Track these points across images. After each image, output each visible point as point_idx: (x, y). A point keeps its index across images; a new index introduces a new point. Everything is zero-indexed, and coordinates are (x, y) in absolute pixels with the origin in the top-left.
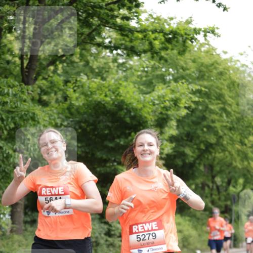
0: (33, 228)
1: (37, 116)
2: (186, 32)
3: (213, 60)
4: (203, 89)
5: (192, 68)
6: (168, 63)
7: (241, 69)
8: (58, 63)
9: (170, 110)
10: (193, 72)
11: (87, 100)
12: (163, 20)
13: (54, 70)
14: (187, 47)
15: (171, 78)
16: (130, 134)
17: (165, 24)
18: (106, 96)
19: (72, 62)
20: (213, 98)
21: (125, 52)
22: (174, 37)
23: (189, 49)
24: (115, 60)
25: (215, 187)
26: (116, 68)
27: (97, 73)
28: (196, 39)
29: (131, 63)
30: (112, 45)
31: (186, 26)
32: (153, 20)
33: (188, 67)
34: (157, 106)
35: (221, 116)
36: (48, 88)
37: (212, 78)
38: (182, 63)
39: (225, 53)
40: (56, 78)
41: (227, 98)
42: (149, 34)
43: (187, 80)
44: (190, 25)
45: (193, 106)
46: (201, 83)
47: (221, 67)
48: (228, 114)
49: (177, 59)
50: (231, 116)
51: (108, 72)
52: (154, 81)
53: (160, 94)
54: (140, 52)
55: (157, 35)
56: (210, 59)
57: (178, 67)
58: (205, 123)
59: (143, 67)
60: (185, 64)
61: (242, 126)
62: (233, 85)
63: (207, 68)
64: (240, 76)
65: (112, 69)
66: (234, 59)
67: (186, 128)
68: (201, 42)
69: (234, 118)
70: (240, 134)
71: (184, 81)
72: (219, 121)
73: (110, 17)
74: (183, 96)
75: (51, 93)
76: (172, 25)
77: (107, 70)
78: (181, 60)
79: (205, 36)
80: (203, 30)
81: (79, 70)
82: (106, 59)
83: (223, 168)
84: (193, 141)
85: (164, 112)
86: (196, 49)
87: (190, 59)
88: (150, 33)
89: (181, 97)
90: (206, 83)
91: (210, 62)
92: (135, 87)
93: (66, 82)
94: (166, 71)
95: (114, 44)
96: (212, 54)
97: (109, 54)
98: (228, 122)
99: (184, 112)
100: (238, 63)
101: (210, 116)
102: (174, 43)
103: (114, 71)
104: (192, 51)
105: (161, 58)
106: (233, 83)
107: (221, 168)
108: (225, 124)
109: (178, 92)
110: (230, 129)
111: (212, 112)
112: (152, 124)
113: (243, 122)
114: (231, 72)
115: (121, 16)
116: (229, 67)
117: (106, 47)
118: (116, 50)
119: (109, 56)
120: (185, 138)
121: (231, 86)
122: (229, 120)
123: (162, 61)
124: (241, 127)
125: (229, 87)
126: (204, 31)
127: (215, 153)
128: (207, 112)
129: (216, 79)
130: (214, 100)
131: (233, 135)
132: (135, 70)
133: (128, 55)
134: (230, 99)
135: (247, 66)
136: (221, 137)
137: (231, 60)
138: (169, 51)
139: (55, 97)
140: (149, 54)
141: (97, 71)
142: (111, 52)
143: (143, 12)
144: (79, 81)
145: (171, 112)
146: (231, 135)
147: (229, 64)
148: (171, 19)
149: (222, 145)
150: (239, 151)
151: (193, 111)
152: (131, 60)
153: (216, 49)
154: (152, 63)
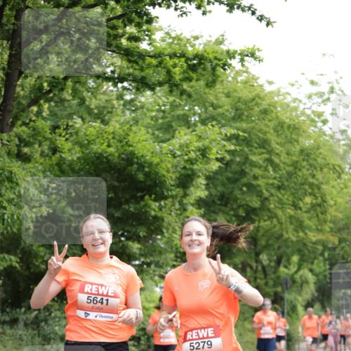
0: (13, 330)
1: (15, 175)
2: (216, 55)
3: (254, 94)
4: (241, 134)
5: (226, 105)
6: (193, 99)
7: (292, 105)
8: (42, 101)
9: (195, 163)
10: (228, 111)
11: (83, 153)
12: (185, 40)
13: (37, 112)
14: (218, 76)
15: (197, 119)
16: (142, 198)
17: (188, 45)
18: (109, 146)
19: (62, 101)
20: (255, 145)
21: (133, 85)
22: (200, 63)
23: (220, 79)
24: (120, 97)
25: (260, 268)
26: (121, 107)
27: (96, 114)
28: (230, 65)
29: (143, 99)
30: (116, 75)
31: (216, 48)
32: (171, 40)
33: (220, 104)
34: (178, 159)
35: (266, 170)
36: (29, 137)
37: (253, 118)
38: (212, 98)
39: (270, 83)
40: (40, 124)
41: (274, 145)
42: (165, 59)
43: (219, 122)
44: (222, 46)
45: (228, 157)
46: (238, 125)
47: (264, 103)
48: (276, 167)
49: (205, 93)
50: (280, 170)
51: (111, 112)
52: (173, 124)
53: (182, 141)
54: (154, 84)
55: (176, 61)
56: (250, 92)
57: (207, 104)
58: (245, 180)
59: (159, 105)
60: (216, 100)
61: (295, 183)
62: (282, 127)
63: (246, 104)
64: (291, 115)
65: (117, 108)
66: (283, 91)
67: (220, 188)
68: (237, 69)
69: (284, 172)
70: (293, 194)
71: (214, 123)
72: (263, 177)
73: (112, 38)
74: (214, 144)
75: (34, 143)
76: (197, 47)
77: (110, 110)
78: (210, 93)
79: (242, 60)
80: (239, 52)
81: (73, 111)
82: (108, 95)
83: (270, 242)
84: (229, 206)
85: (188, 167)
86: (230, 79)
87: (223, 93)
88: (168, 58)
89: (211, 146)
90: (244, 125)
91: (250, 96)
92: (148, 132)
93: (55, 128)
94: (190, 110)
95: (119, 75)
96: (253, 86)
97: (111, 88)
98: (275, 178)
99: (215, 166)
100: (288, 97)
101: (251, 170)
102: (200, 70)
103: (119, 112)
104: (225, 82)
105: (183, 92)
106: (281, 124)
107: (267, 241)
108: (271, 181)
109: (208, 138)
110: (279, 188)
111: (253, 164)
112: (172, 183)
113: (296, 177)
114: (279, 109)
115: (127, 36)
116: (276, 102)
117: (108, 79)
118: (122, 82)
119: (112, 91)
120: (219, 202)
121: (279, 128)
122: (278, 176)
123: (184, 97)
124: (293, 185)
125: (276, 130)
126: (240, 54)
127: (259, 222)
128: (247, 165)
129: (258, 119)
130: (256, 148)
131: (283, 195)
132: (148, 110)
133: (138, 89)
134: (277, 146)
135: (300, 101)
136: (266, 199)
137: (278, 93)
138: (193, 83)
139: (40, 149)
140: (166, 87)
141: (96, 111)
142: (115, 85)
143: (157, 30)
144: (72, 126)
145: (198, 166)
146: (280, 195)
147: (276, 98)
148: (196, 38)
149: (269, 210)
150: (291, 217)
151: (228, 164)
152: (143, 96)
153: (258, 78)
154: (171, 99)
